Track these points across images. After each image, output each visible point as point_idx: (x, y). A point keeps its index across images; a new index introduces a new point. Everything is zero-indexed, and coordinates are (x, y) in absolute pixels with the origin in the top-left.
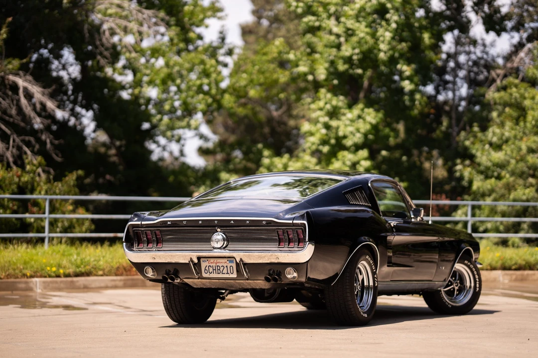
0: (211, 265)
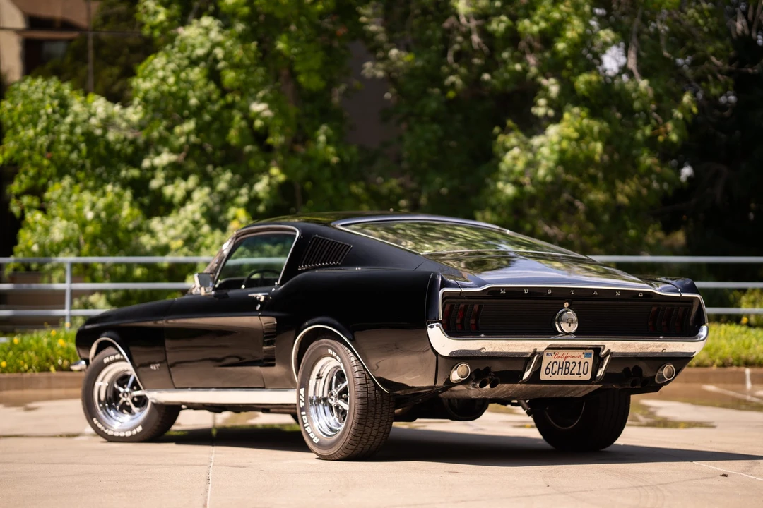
0: (558, 360)
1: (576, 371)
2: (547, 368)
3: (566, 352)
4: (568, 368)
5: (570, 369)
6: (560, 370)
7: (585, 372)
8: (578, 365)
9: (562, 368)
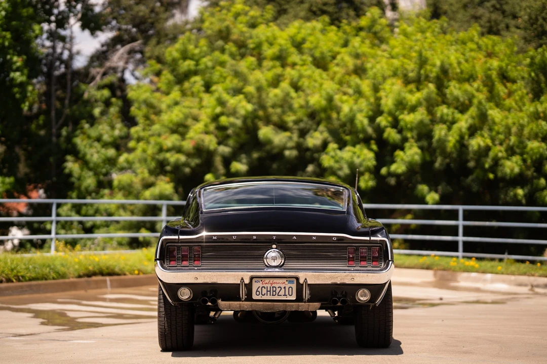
0: (266, 286)
1: (282, 292)
2: (257, 291)
3: (271, 280)
4: (275, 291)
5: (277, 291)
6: (269, 293)
7: (290, 294)
8: (283, 290)
9: (270, 291)
